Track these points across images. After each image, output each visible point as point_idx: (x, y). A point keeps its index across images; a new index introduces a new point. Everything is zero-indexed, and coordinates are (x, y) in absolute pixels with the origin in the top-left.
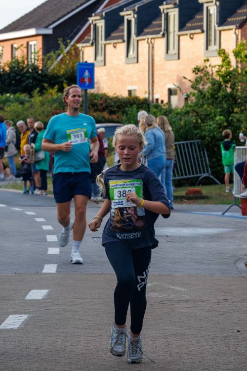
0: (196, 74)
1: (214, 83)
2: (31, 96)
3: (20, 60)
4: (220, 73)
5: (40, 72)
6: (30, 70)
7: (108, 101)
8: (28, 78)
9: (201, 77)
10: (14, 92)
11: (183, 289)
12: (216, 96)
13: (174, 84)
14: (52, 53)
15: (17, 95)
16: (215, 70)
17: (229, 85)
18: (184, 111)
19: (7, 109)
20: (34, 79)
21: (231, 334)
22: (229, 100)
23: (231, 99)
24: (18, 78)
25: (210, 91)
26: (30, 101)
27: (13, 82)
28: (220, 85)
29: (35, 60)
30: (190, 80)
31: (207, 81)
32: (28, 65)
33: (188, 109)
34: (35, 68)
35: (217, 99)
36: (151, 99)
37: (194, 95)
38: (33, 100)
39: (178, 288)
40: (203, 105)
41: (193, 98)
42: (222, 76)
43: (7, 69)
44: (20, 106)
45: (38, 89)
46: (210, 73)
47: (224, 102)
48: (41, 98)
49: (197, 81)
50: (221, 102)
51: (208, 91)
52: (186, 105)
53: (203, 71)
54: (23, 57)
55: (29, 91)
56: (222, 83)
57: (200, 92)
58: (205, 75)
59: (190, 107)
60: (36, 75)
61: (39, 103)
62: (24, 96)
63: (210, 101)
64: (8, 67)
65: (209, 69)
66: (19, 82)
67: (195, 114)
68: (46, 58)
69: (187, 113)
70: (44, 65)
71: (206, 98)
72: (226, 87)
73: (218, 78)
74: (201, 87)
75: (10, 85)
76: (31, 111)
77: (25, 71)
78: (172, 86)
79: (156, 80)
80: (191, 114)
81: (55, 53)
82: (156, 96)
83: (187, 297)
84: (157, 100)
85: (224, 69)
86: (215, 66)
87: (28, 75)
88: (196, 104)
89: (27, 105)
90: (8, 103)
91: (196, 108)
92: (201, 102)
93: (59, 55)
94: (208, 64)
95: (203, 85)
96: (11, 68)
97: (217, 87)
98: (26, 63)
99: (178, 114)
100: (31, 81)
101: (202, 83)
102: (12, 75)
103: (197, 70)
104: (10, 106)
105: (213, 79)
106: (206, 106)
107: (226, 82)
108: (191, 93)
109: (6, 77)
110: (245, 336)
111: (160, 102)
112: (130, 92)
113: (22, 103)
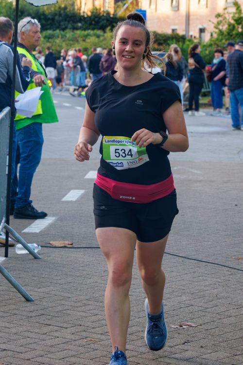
0: (218, 18)
1: (230, 25)
2: (105, 32)
3: (98, 7)
4: (235, 18)
5: (112, 16)
6: (105, 14)
7: (158, 36)
8: (103, 20)
9: (221, 21)
10: (93, 29)
11: (199, 172)
12: (231, 34)
13: (202, 26)
14: (120, 3)
15: (95, 31)
16: (231, 15)
17: (240, 26)
18: (209, 44)
19: (88, 40)
20: (108, 20)
21: (230, 208)
22: (240, 36)
23: (241, 36)
24: (96, 19)
25: (227, 30)
26: (103, 36)
27: (93, 22)
28: (234, 27)
29: (108, 7)
30: (213, 23)
31: (225, 23)
32: (104, 11)
33: (212, 43)
34: (108, 13)
35: (231, 36)
36: (187, 36)
37: (216, 33)
38: (106, 35)
39: (196, 171)
40: (222, 39)
41: (215, 36)
42: (236, 21)
43: (89, 14)
44: (97, 39)
45: (109, 28)
46: (228, 18)
47: (236, 38)
48: (110, 34)
49: (219, 23)
50: (234, 38)
51: (226, 31)
52: (211, 40)
53: (223, 17)
54: (100, 5)
55: (103, 28)
56: (236, 25)
57: (220, 31)
58: (224, 19)
59: (213, 41)
60: (108, 18)
61: (110, 37)
62: (99, 32)
63: (227, 37)
64: (91, 12)
65: (227, 16)
66: (97, 22)
67: (216, 46)
68: (116, 6)
69: (211, 45)
70: (115, 11)
71: (224, 35)
72: (238, 27)
73: (232, 22)
74: (220, 27)
75: (91, 24)
76: (104, 42)
77: (101, 14)
78: (201, 27)
79: (191, 22)
80: (213, 46)
81: (122, 2)
82: (191, 33)
83: (202, 178)
84: (191, 36)
85: (237, 16)
86: (231, 13)
87: (103, 17)
88: (217, 39)
89: (102, 38)
90: (89, 37)
91: (217, 42)
92: (220, 37)
93: (125, 4)
94: (226, 11)
95: (223, 26)
96: (92, 13)
97: (232, 28)
98: (102, 9)
99: (204, 46)
100: (105, 21)
101: (222, 24)
102: (93, 17)
103: (218, 16)
104: (89, 39)
105: (229, 22)
106: (224, 41)
107: (239, 24)
108: (214, 32)
109: (88, 19)
110: (240, 209)
111: (193, 37)
112: (173, 30)
113: (98, 37)
